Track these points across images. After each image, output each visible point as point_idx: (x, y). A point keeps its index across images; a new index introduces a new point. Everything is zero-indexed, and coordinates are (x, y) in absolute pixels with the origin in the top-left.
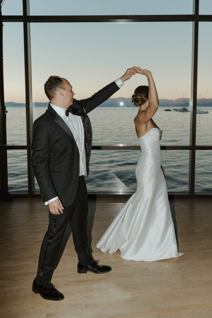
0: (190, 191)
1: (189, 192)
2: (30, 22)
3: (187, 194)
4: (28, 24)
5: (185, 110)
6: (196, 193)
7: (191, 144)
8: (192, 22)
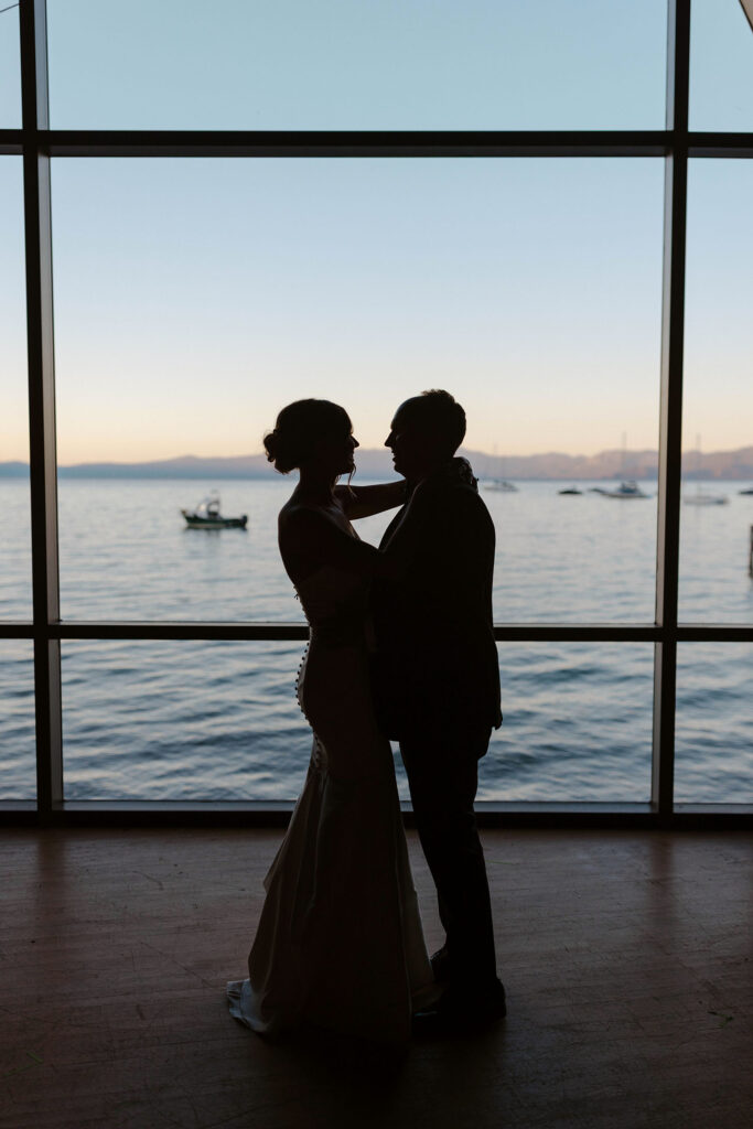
0: (656, 800)
1: (651, 803)
2: (49, 155)
3: (646, 810)
4: (42, 161)
5: (628, 493)
6: (681, 805)
7: (660, 621)
8: (662, 160)
